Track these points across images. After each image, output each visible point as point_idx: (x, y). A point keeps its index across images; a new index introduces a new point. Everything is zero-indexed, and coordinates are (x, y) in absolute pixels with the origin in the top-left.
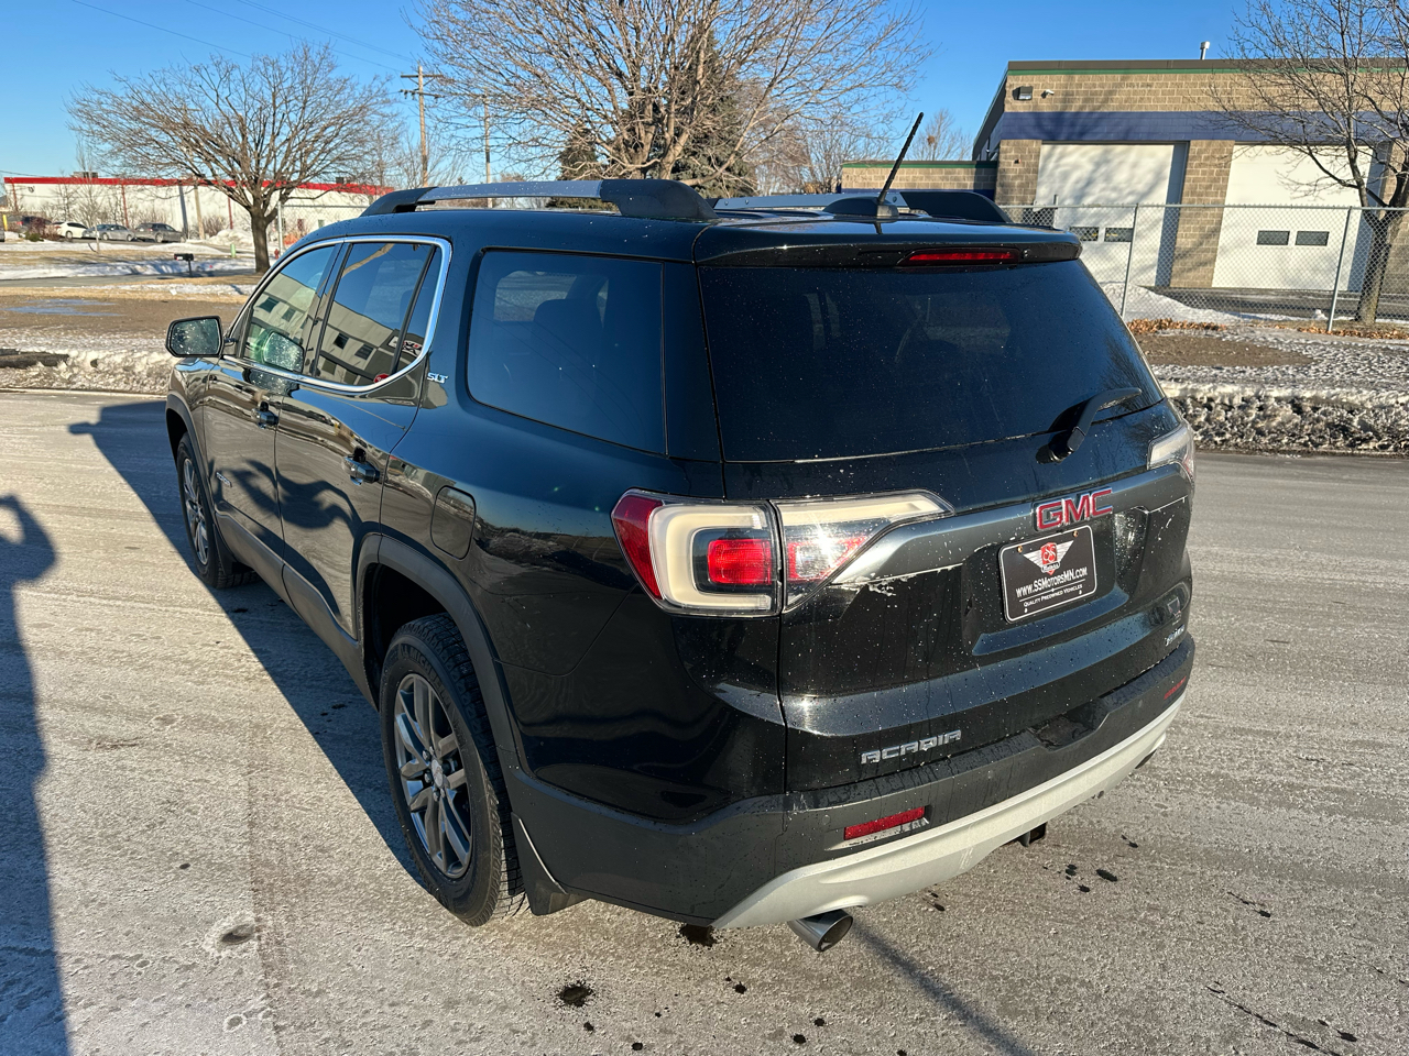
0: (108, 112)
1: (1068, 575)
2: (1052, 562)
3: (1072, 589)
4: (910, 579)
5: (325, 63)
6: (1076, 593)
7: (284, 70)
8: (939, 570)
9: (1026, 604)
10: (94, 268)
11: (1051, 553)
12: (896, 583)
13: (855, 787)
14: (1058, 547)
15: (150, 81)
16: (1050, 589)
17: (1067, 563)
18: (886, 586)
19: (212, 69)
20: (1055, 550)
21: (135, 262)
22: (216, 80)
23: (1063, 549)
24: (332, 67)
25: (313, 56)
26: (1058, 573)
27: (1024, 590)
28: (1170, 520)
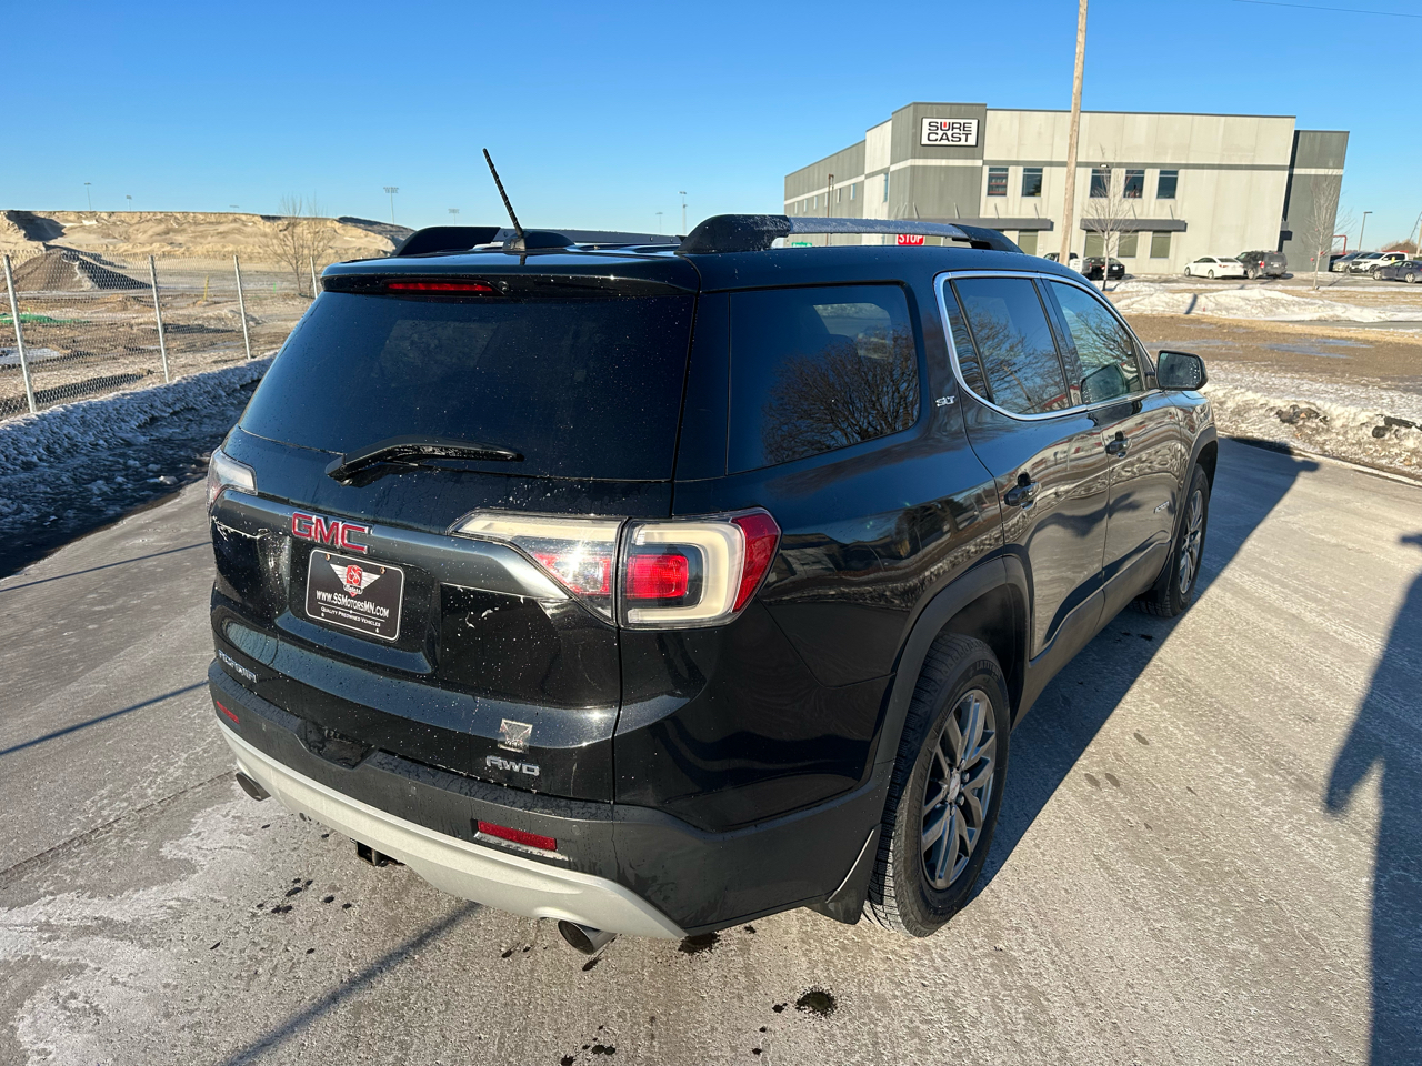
1: (368, 606)
2: (355, 585)
3: (370, 622)
6: (372, 629)
8: (243, 534)
9: (324, 610)
11: (357, 577)
14: (364, 574)
16: (349, 608)
17: (369, 594)
20: (360, 575)
23: (368, 579)
26: (358, 598)
27: (324, 596)
28: (490, 611)
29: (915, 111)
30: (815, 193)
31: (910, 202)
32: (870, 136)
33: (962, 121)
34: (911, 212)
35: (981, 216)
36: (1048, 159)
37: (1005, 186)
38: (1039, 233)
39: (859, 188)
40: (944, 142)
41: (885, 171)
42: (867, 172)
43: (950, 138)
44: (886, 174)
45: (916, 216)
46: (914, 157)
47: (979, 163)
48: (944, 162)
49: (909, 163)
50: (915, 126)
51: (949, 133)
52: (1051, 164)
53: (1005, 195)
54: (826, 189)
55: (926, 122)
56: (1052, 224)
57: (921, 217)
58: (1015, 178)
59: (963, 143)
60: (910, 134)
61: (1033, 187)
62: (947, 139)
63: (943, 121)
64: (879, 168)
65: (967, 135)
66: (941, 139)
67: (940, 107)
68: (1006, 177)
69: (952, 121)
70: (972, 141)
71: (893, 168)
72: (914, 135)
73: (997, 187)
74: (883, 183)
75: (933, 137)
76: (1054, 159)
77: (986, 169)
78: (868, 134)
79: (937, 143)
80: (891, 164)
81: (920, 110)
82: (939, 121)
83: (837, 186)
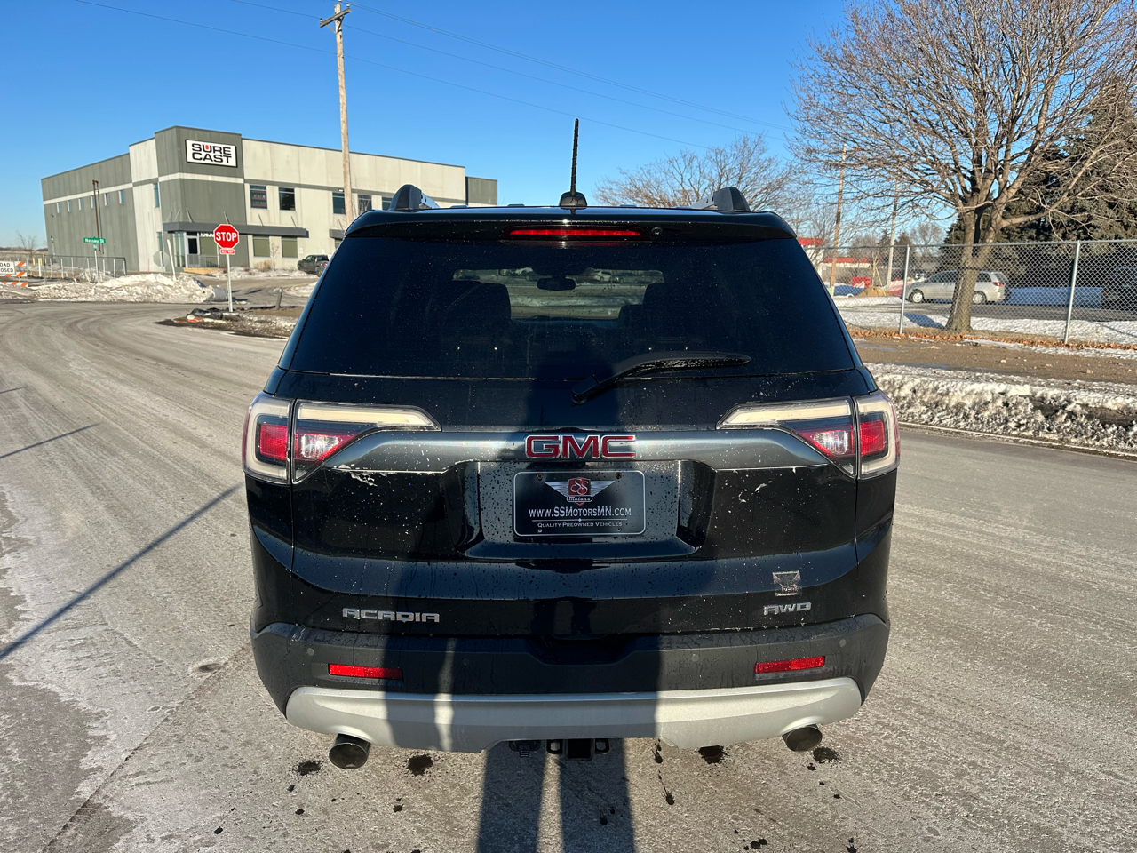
0: (616, 195)
1: (603, 511)
2: (582, 495)
4: (390, 476)
5: (757, 148)
7: (729, 155)
8: (419, 473)
9: (542, 526)
10: (603, 300)
11: (583, 487)
12: (376, 476)
13: (341, 635)
14: (592, 483)
15: (641, 172)
16: (576, 517)
18: (367, 477)
19: (681, 161)
20: (589, 486)
21: (629, 296)
22: (682, 168)
23: (599, 486)
24: (763, 151)
25: (750, 144)
26: (587, 506)
27: (540, 512)
28: (764, 485)
29: (178, 133)
30: (79, 196)
31: (184, 208)
32: (135, 152)
33: (222, 146)
34: (185, 217)
35: (249, 223)
36: (298, 182)
37: (266, 201)
38: (298, 239)
39: (127, 195)
40: (208, 161)
41: (155, 182)
42: (135, 180)
43: (213, 159)
44: (156, 184)
45: (190, 221)
46: (181, 171)
47: (241, 181)
48: (210, 178)
49: (178, 176)
50: (179, 145)
51: (212, 154)
52: (300, 186)
53: (266, 208)
54: (92, 193)
55: (189, 143)
56: (307, 232)
57: (195, 221)
58: (273, 196)
59: (224, 163)
60: (176, 153)
61: (288, 202)
62: (211, 159)
63: (205, 144)
64: (147, 178)
65: (227, 157)
66: (205, 158)
67: (200, 132)
68: (265, 194)
69: (213, 145)
70: (232, 162)
71: (162, 179)
72: (180, 153)
73: (259, 201)
74: (153, 192)
75: (197, 156)
76: (302, 183)
77: (247, 186)
78: (131, 149)
79: (202, 161)
80: (159, 176)
81: (182, 134)
82: (201, 143)
83: (102, 191)
